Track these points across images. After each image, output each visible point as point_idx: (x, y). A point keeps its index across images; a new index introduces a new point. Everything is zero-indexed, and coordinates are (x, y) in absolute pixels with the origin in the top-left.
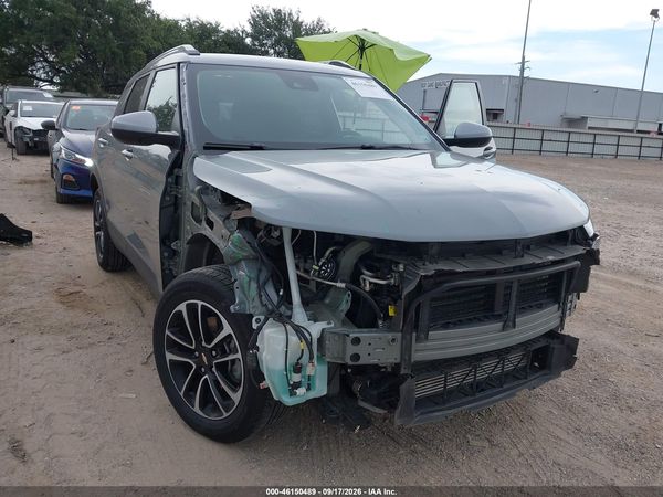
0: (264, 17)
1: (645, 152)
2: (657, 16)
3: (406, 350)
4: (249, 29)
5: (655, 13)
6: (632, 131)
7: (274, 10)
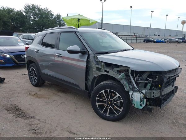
0: (29, 6)
1: (133, 41)
2: (132, 8)
3: (161, 93)
4: (24, 10)
5: (131, 7)
6: (129, 36)
7: (32, 5)
